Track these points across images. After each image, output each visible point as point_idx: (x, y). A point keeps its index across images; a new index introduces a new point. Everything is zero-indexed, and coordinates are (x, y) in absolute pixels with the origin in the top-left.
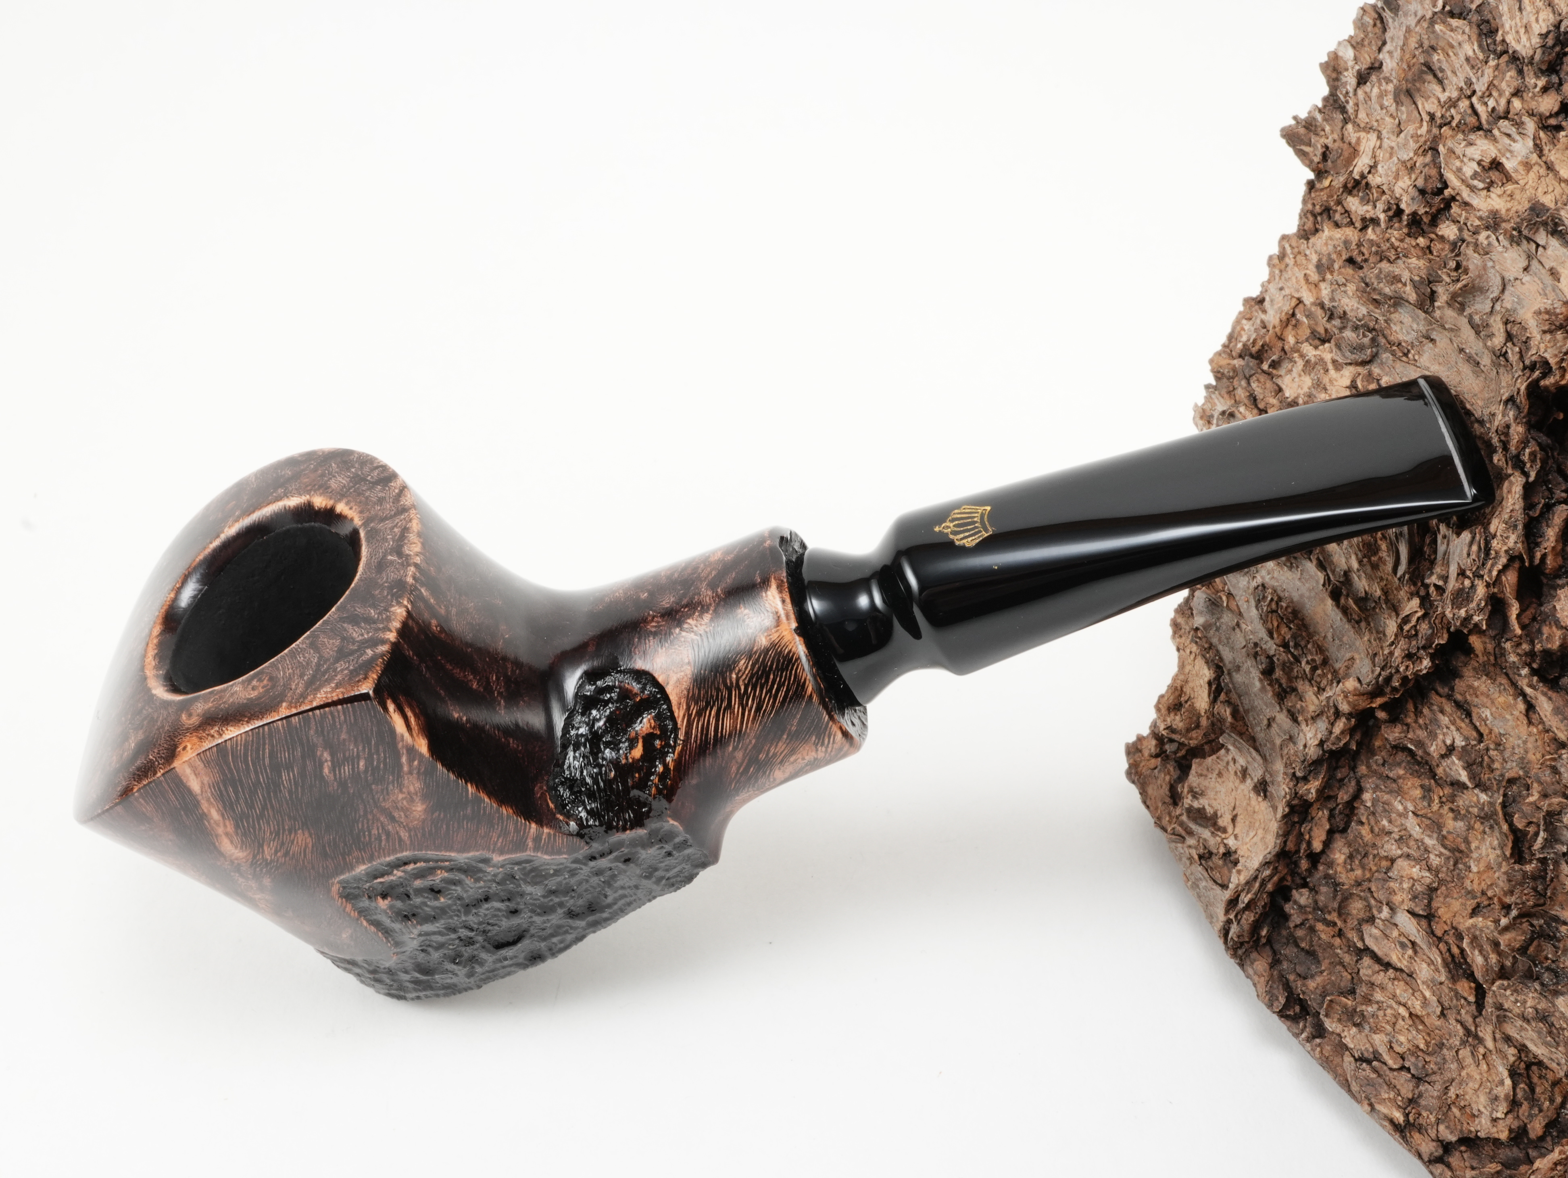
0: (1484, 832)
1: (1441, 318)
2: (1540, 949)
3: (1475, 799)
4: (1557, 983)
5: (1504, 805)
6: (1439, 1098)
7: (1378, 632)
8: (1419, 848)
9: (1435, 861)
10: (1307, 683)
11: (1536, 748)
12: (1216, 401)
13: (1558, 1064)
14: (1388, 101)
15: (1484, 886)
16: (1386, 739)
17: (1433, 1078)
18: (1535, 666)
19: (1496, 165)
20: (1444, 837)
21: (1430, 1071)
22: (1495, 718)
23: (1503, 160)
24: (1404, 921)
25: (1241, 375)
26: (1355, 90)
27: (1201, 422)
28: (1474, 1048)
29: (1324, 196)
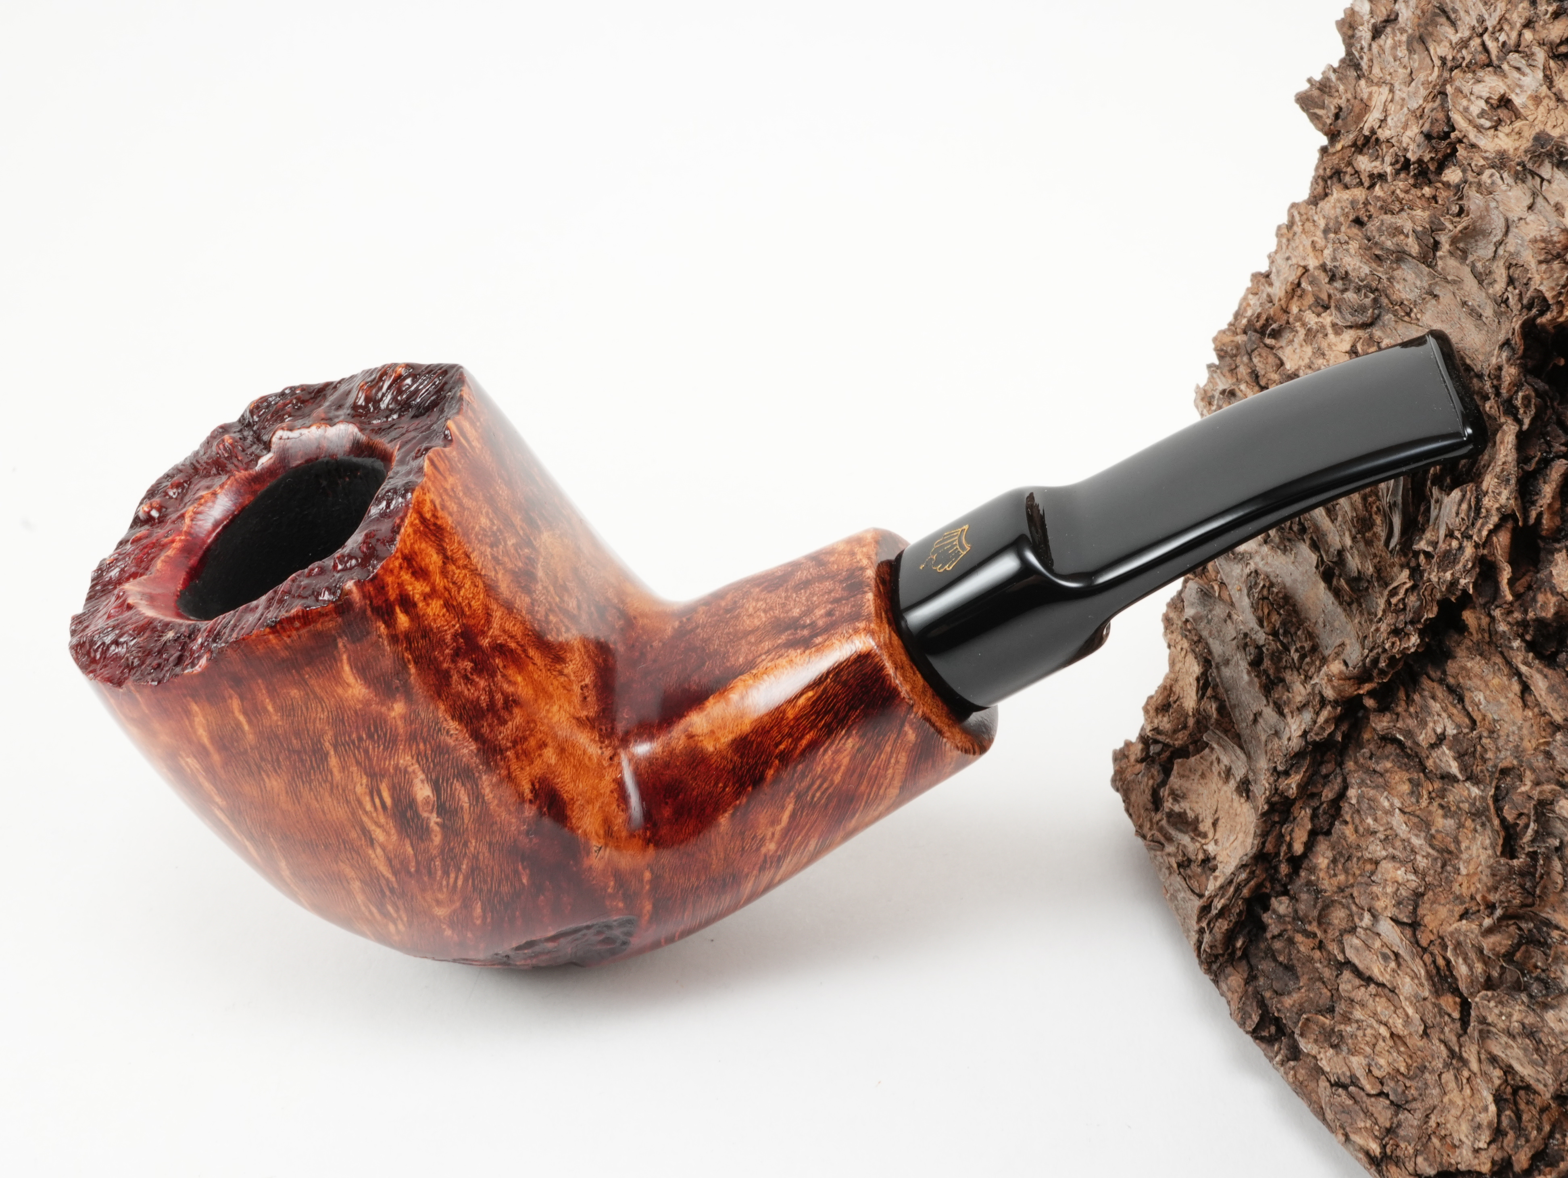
0: (1475, 830)
1: (1443, 269)
2: (1528, 956)
3: (1466, 793)
4: (1547, 995)
5: (1496, 799)
6: (1419, 1127)
7: (1369, 614)
8: (1405, 848)
9: (1422, 862)
10: (1295, 673)
11: (1532, 733)
12: (1218, 380)
13: (1545, 1085)
14: (1402, 52)
15: (1473, 889)
16: (1374, 729)
17: (1414, 1105)
18: (1528, 637)
19: (1505, 102)
20: (1433, 836)
21: (1410, 1097)
22: (1488, 702)
23: (1513, 97)
24: (1386, 928)
25: (1243, 351)
26: (1370, 45)
27: (1202, 404)
28: (1458, 1071)
29: (1335, 160)
